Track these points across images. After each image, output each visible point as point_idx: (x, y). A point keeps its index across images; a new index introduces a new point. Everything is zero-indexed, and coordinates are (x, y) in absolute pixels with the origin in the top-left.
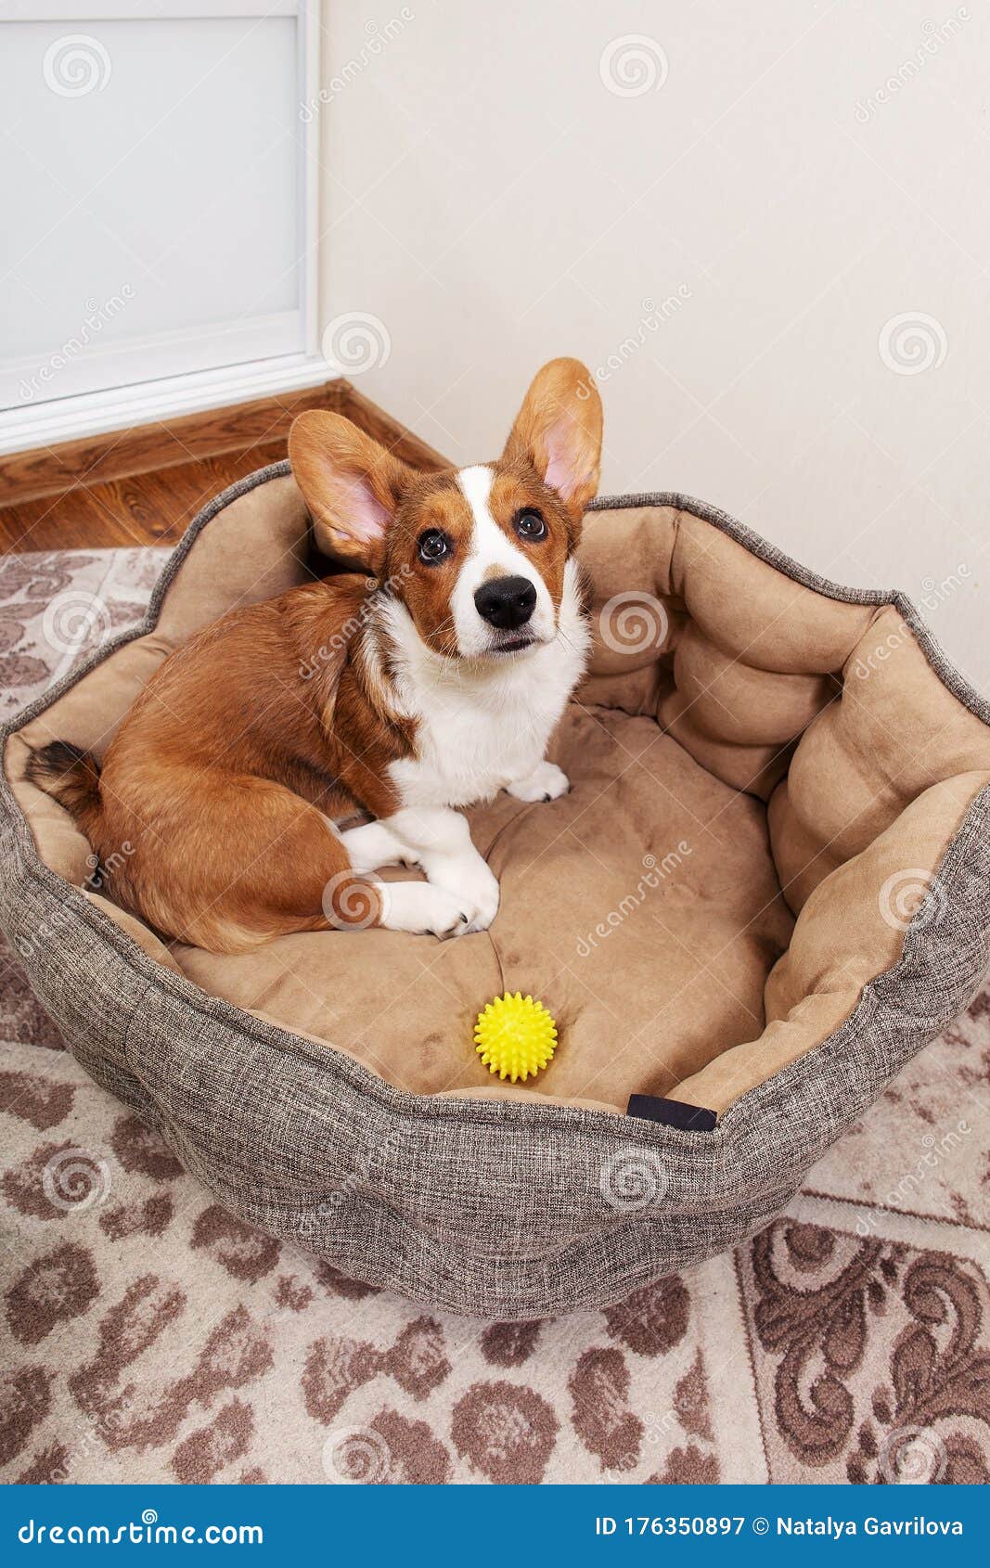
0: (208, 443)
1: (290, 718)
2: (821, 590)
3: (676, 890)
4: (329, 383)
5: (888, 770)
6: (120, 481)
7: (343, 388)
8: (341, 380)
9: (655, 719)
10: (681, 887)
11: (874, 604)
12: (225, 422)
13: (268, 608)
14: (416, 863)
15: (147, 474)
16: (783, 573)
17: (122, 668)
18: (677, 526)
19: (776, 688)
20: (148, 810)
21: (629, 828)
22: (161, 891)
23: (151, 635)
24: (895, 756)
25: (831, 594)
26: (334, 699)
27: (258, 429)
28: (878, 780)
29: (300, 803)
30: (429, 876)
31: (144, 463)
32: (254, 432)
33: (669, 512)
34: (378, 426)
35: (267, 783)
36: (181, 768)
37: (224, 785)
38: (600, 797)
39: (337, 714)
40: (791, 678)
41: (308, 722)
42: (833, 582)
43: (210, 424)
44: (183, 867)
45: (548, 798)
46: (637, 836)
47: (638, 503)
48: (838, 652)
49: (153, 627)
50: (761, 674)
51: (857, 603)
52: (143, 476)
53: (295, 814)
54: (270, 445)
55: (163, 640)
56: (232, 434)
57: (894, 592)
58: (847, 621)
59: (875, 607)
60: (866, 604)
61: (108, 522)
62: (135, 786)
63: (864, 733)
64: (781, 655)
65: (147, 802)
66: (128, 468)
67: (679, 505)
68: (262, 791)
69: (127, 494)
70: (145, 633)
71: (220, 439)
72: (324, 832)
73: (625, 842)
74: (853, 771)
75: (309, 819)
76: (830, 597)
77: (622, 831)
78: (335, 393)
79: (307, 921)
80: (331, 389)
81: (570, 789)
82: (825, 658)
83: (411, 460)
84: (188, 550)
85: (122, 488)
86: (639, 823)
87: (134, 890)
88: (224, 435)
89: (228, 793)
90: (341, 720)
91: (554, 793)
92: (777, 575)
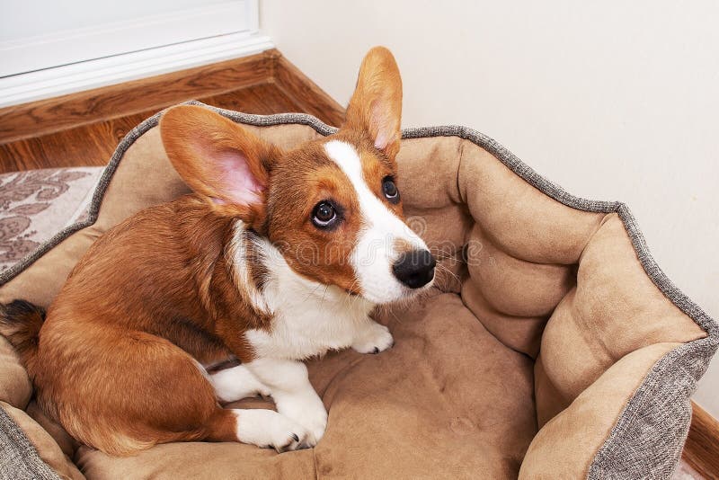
0: (179, 94)
1: (176, 290)
2: (561, 200)
3: (460, 423)
4: (265, 52)
5: (604, 339)
6: (114, 120)
7: (275, 55)
8: (275, 50)
9: (460, 295)
10: (463, 420)
11: (602, 211)
12: (190, 79)
13: (167, 208)
14: (269, 396)
15: (133, 116)
16: (534, 186)
17: (69, 249)
18: (460, 150)
19: (533, 274)
20: (67, 353)
21: (429, 375)
22: (75, 410)
23: (94, 226)
24: (609, 329)
25: (569, 203)
26: (210, 278)
27: (213, 84)
28: (598, 346)
29: (177, 352)
30: (278, 406)
31: (132, 108)
32: (211, 86)
33: (455, 140)
34: (297, 82)
35: (151, 337)
36: (90, 325)
37: (119, 337)
38: (411, 352)
39: (212, 289)
40: (544, 267)
41: (189, 294)
42: (571, 194)
43: (178, 81)
44: (88, 395)
45: (377, 350)
46: (434, 382)
47: (433, 134)
48: (574, 248)
49: (94, 221)
50: (522, 263)
51: (588, 211)
52: (130, 117)
53: (171, 359)
54: (222, 95)
55: (99, 230)
56: (195, 88)
57: (617, 203)
58: (578, 224)
59: (603, 214)
60: (597, 212)
61: (101, 148)
62: (59, 335)
63: (588, 310)
64: (533, 250)
65: (65, 347)
66: (120, 111)
67: (462, 134)
68: (147, 342)
69: (118, 129)
70: (88, 225)
71: (186, 91)
72: (194, 371)
73: (424, 386)
74: (581, 339)
75: (182, 364)
76: (568, 206)
77: (423, 377)
78: (269, 59)
79: (179, 434)
80: (266, 56)
81: (393, 345)
82: (565, 252)
83: (317, 105)
84: (116, 167)
85: (115, 125)
86: (437, 372)
87: (57, 408)
88: (189, 88)
89: (122, 343)
90: (215, 295)
91: (381, 348)
92: (530, 188)
